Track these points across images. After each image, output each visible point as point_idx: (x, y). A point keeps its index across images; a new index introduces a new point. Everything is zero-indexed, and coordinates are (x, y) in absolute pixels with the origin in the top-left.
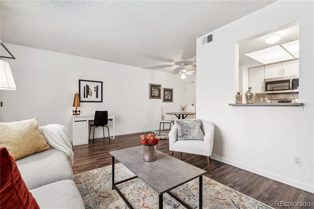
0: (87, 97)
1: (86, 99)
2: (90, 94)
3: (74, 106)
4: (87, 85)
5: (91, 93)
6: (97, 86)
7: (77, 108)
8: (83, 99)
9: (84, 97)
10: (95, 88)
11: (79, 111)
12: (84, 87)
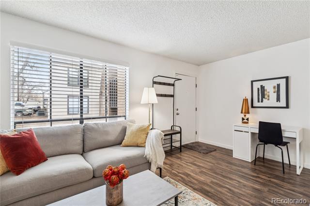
0: (262, 101)
1: (260, 104)
2: (266, 97)
3: (242, 113)
4: (261, 86)
5: (269, 96)
6: (279, 85)
7: (245, 115)
8: (256, 104)
9: (259, 101)
10: (274, 87)
11: (248, 119)
12: (258, 89)
